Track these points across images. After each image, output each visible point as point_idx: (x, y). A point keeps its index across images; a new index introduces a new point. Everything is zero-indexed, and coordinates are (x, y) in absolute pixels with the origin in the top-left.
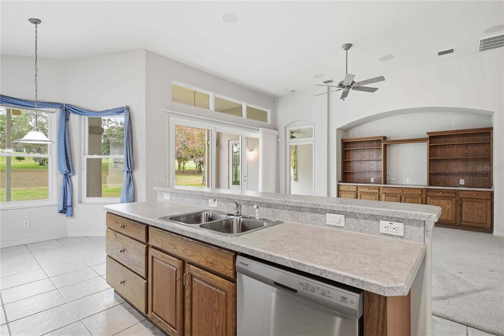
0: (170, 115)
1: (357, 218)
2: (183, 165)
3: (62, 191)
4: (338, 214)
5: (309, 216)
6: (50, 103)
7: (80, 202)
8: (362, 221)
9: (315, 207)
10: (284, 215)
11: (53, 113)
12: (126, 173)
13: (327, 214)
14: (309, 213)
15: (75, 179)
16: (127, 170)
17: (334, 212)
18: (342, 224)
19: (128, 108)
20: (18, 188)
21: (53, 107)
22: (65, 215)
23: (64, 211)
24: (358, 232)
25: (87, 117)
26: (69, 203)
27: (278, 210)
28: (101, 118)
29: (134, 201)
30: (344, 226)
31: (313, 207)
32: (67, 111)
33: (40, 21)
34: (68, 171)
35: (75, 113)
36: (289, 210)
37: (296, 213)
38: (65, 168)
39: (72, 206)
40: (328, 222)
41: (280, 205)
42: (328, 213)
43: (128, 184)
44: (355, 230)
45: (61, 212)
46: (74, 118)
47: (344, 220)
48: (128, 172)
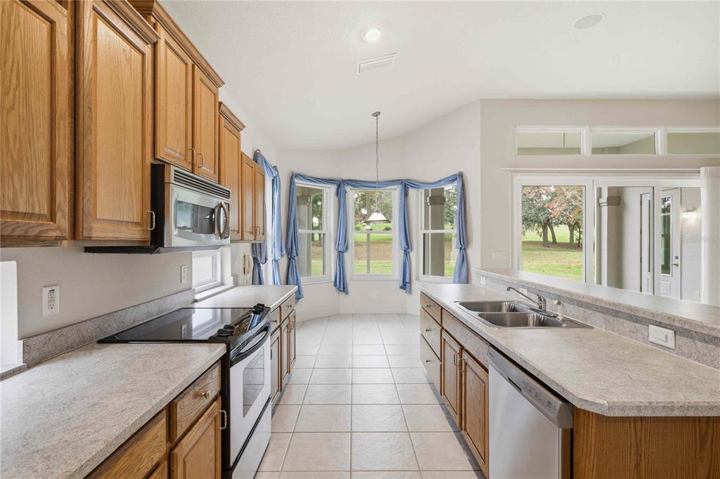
0: (514, 174)
1: (692, 338)
2: (578, 234)
3: (402, 266)
4: (666, 328)
5: (628, 325)
6: (393, 181)
7: (417, 279)
8: (699, 344)
9: (632, 313)
10: (596, 319)
11: (396, 189)
12: (459, 250)
13: (650, 326)
14: (627, 321)
15: (413, 255)
16: (460, 246)
17: (660, 324)
18: (671, 344)
19: (461, 175)
20: (382, 261)
21: (394, 185)
22: (405, 291)
23: (404, 287)
24: (695, 360)
25: (423, 190)
26: (407, 280)
27: (590, 312)
28: (443, 189)
29: (467, 283)
30: (674, 348)
31: (629, 312)
32: (406, 185)
33: (379, 113)
34: (406, 247)
35: (413, 187)
36: (603, 313)
37: (611, 319)
38: (404, 244)
39: (410, 283)
40: (651, 339)
41: (592, 305)
42: (652, 324)
43: (461, 262)
44: (690, 356)
45: (401, 288)
46: (412, 192)
47: (673, 339)
48: (461, 249)
